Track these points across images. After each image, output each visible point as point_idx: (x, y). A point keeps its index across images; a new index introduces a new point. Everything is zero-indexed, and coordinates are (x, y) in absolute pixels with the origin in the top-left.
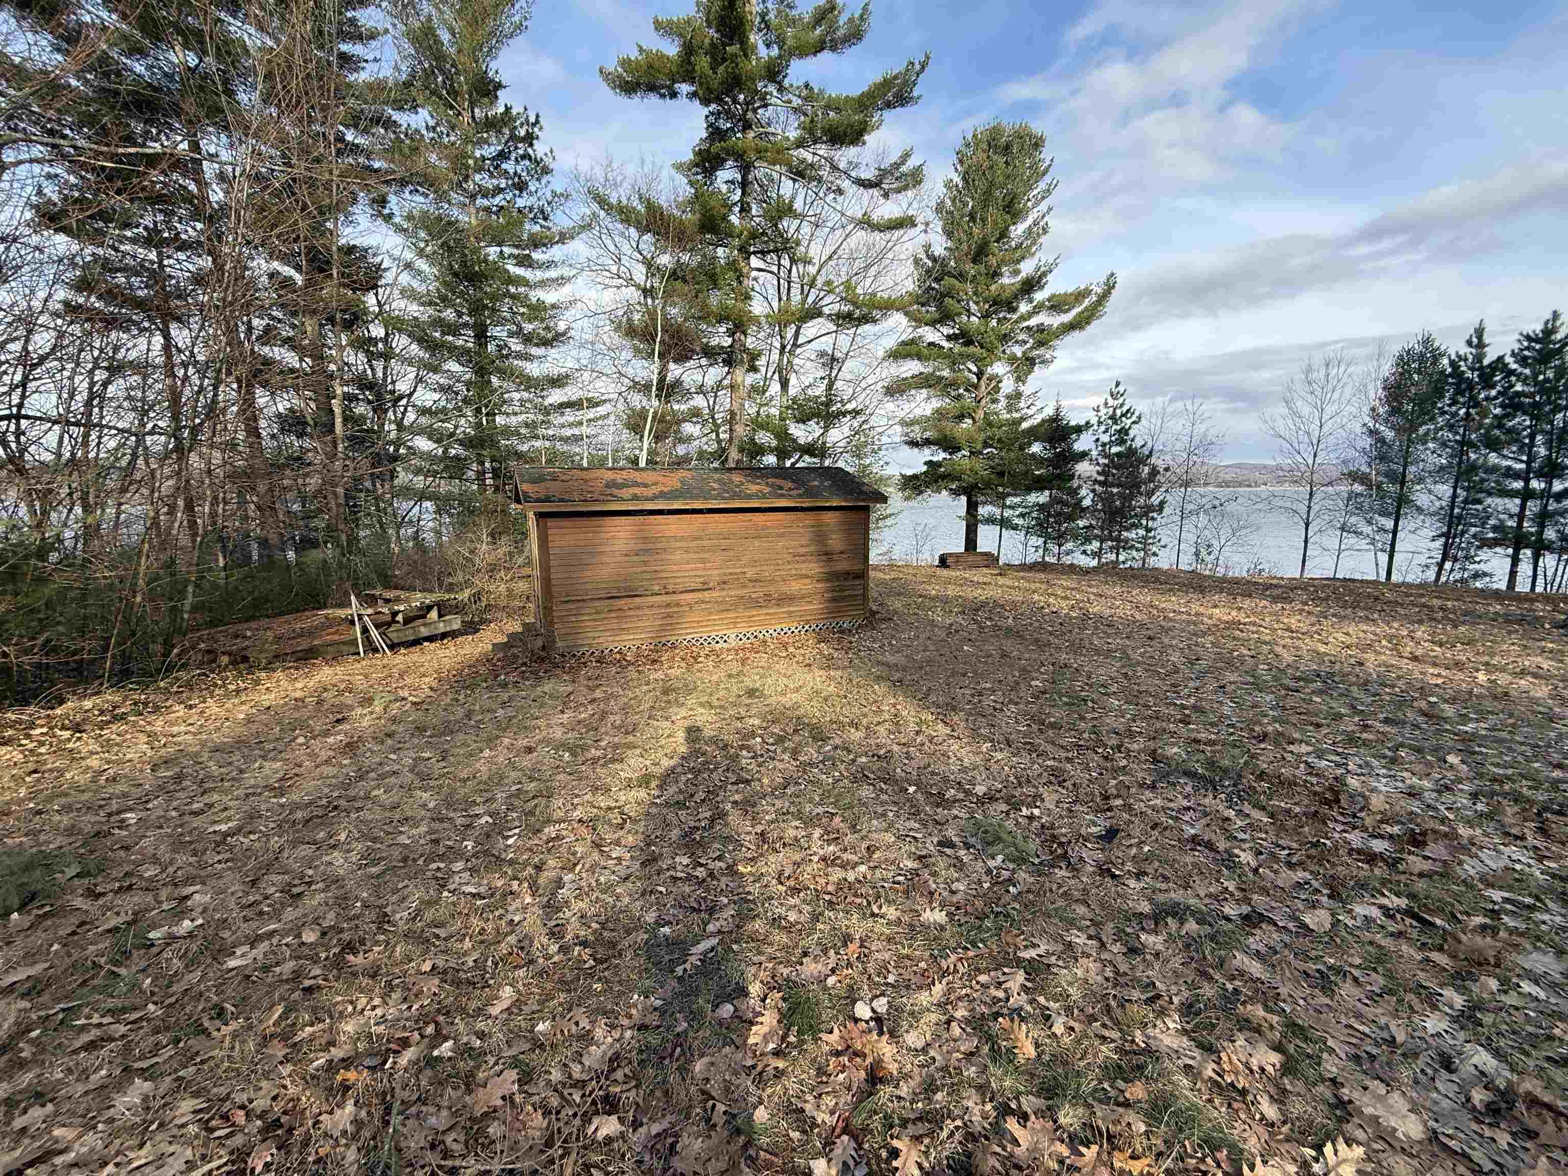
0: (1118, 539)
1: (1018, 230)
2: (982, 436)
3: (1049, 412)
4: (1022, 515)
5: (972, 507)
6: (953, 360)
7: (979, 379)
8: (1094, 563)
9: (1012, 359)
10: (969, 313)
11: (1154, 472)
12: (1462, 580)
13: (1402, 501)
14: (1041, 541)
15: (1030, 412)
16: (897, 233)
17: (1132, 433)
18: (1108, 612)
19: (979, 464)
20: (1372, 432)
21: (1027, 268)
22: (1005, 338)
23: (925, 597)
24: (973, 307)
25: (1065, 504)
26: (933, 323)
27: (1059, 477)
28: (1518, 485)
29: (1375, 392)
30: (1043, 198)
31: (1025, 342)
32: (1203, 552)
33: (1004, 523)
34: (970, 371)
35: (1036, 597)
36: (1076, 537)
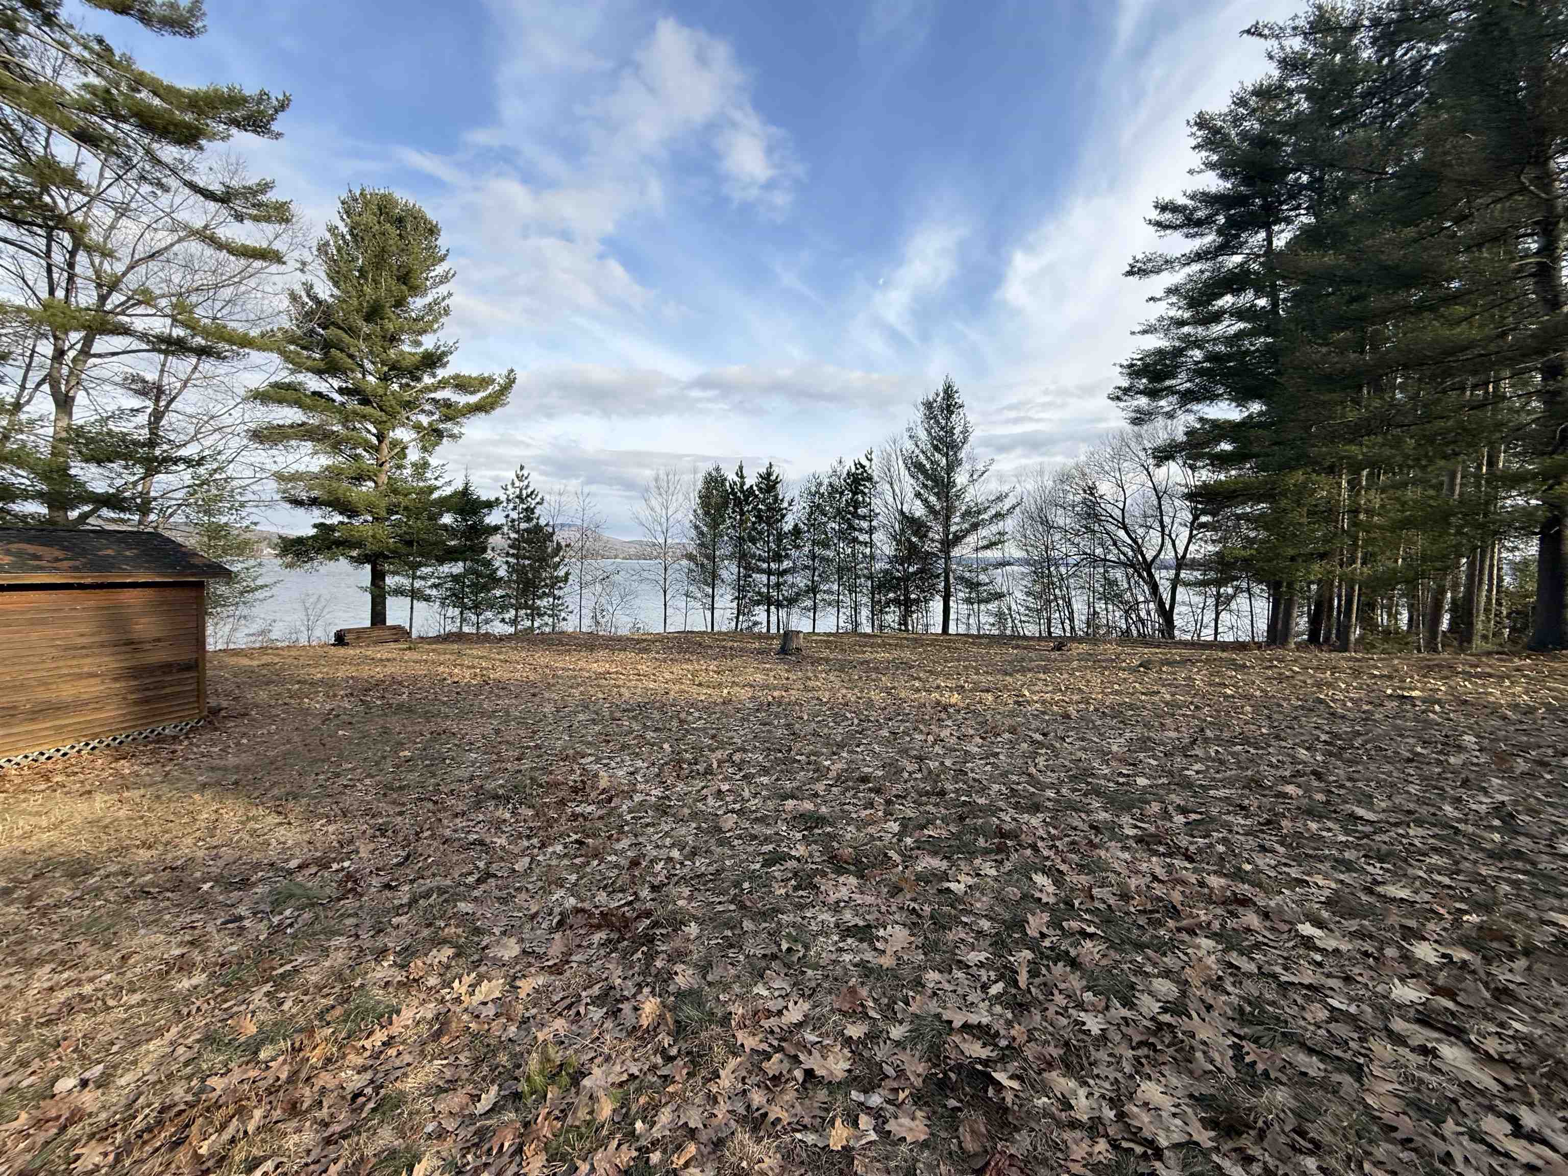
0: (532, 608)
1: (417, 304)
2: (384, 503)
3: (459, 485)
4: (435, 586)
5: (378, 577)
6: (346, 418)
7: (380, 442)
8: (512, 630)
9: (418, 427)
10: (364, 372)
11: (559, 547)
12: (749, 628)
13: (714, 576)
14: (457, 611)
15: (438, 483)
16: (258, 264)
17: (537, 512)
18: (507, 675)
19: (384, 531)
20: (697, 527)
21: (428, 342)
22: (409, 405)
23: (304, 682)
24: (369, 366)
25: (479, 575)
26: (319, 372)
27: (472, 549)
28: (765, 566)
29: (694, 501)
30: (441, 282)
31: (433, 414)
32: (599, 617)
33: (415, 595)
34: (369, 432)
35: (441, 669)
36: (491, 607)
